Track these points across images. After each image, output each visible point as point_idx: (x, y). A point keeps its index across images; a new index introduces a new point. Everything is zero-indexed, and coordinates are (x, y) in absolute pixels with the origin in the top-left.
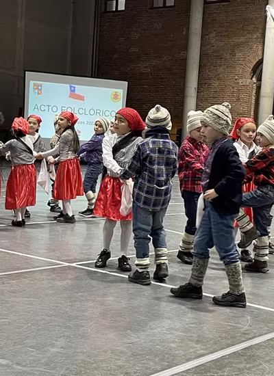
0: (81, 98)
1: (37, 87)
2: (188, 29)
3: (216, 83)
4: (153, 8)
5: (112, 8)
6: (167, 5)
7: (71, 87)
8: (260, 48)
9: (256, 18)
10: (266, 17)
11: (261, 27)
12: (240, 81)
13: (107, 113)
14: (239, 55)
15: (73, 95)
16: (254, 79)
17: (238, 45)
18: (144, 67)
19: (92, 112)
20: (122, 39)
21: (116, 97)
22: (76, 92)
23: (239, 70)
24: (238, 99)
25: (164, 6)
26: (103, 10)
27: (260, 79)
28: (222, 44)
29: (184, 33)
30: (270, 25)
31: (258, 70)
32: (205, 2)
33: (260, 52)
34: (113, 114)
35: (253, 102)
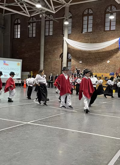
0: (8, 65)
2: (40, 44)
3: (49, 60)
4: (28, 37)
5: (16, 37)
6: (33, 36)
7: (4, 61)
8: (62, 49)
9: (60, 41)
11: (62, 43)
12: (56, 59)
13: (16, 69)
14: (56, 51)
15: (5, 64)
16: (60, 59)
17: (55, 49)
18: (26, 55)
19: (11, 69)
20: (19, 47)
21: (18, 64)
22: (6, 63)
23: (56, 56)
24: (56, 65)
25: (32, 37)
26: (13, 38)
27: (62, 59)
28: (50, 48)
29: (39, 45)
30: (65, 42)
31: (61, 56)
32: (45, 36)
33: (62, 51)
34: (18, 70)
35: (60, 65)
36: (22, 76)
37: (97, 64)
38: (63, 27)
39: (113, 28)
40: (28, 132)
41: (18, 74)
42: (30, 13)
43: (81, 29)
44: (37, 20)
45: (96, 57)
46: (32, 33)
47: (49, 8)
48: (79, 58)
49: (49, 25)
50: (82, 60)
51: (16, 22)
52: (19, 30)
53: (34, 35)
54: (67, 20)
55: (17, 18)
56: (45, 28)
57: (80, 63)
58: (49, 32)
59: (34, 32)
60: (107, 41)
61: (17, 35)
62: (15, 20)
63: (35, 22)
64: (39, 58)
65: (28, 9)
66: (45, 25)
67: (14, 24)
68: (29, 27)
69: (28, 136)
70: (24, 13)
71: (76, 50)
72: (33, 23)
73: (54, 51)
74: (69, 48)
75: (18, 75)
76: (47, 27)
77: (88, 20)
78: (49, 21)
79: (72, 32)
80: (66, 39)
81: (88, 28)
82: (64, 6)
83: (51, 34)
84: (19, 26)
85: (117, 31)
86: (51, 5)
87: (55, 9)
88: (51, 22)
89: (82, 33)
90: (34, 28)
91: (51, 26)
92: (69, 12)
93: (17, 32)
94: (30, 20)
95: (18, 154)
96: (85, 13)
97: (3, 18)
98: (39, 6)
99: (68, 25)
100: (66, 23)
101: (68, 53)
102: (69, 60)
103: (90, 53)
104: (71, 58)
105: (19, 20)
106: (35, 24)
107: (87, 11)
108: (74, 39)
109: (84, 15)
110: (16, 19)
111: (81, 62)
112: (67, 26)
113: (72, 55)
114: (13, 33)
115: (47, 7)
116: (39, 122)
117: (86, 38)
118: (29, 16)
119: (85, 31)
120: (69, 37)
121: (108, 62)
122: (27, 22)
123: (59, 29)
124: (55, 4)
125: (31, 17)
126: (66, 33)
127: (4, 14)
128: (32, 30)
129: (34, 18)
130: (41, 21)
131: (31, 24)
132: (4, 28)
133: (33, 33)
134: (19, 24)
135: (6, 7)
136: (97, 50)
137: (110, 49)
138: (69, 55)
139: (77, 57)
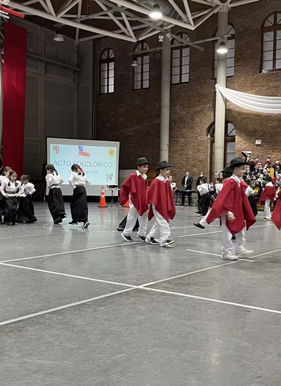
0: (87, 155)
1: (55, 148)
2: (160, 104)
3: (183, 140)
4: (133, 90)
5: (104, 91)
6: (144, 87)
7: (80, 147)
8: (212, 114)
9: (208, 94)
10: (215, 92)
11: (211, 98)
12: (199, 138)
14: (197, 120)
16: (209, 136)
17: (196, 113)
18: (129, 131)
19: (95, 165)
20: (113, 113)
21: (112, 152)
22: (84, 151)
23: (198, 130)
24: (198, 151)
26: (98, 92)
27: (213, 136)
28: (185, 113)
29: (157, 106)
31: (211, 129)
32: (171, 84)
33: (212, 117)
34: (110, 165)
35: (209, 152)
36: (120, 179)
38: (214, 60)
40: (140, 307)
41: (112, 175)
42: (137, 33)
43: (259, 63)
44: (154, 50)
46: (142, 81)
47: (180, 19)
48: (255, 131)
49: (181, 57)
50: (262, 137)
51: (104, 57)
52: (112, 74)
53: (146, 85)
54: (223, 44)
55: (108, 47)
56: (171, 67)
57: (258, 145)
58: (181, 75)
59: (146, 76)
61: (108, 85)
62: (102, 53)
63: (146, 54)
64: (159, 137)
65: (132, 23)
66: (172, 59)
67: (100, 62)
68: (134, 65)
69: (142, 318)
70: (123, 34)
71: (248, 114)
72: (142, 55)
73: (193, 119)
74: (230, 110)
75: (110, 178)
76: (176, 62)
77: (275, 41)
78: (181, 48)
79: (235, 71)
80: (221, 88)
81: (274, 60)
82: (215, 11)
83: (185, 79)
84: (112, 65)
86: (184, 12)
87: (194, 20)
88: (186, 52)
89: (261, 72)
90: (146, 68)
91: (186, 61)
92: (229, 23)
93: (108, 78)
94: (137, 50)
95: (123, 357)
96: (268, 24)
97: (76, 50)
98: (156, 15)
99: (226, 54)
100: (222, 51)
101: (227, 122)
102: (229, 139)
104: (234, 133)
105: (111, 51)
106: (147, 59)
107: (271, 19)
108: (242, 88)
109: (264, 29)
110: (105, 50)
111: (258, 142)
112: (225, 58)
113: (236, 127)
114: (98, 81)
115: (175, 16)
116: (165, 285)
117: (272, 84)
118: (135, 41)
119: (268, 66)
120: (230, 83)
122: (131, 54)
123: (205, 67)
124: (195, 7)
125: (138, 42)
126: (221, 75)
127: (77, 41)
128: (142, 72)
129: (145, 44)
130: (161, 51)
131: (139, 59)
132: (77, 71)
133: (143, 79)
134: (112, 60)
135: (82, 22)
138: (230, 126)
139: (250, 132)
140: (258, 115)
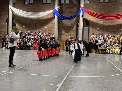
9: (6, 8)
12: (3, 23)
14: (2, 17)
16: (6, 23)
23: (2, 21)
27: (8, 23)
30: (10, 10)
31: (7, 21)
33: (8, 17)
35: (7, 29)
37: (37, 29)
39: (49, 2)
45: (36, 23)
48: (23, 23)
50: (25, 25)
60: (44, 11)
71: (20, 17)
73: (0, 17)
74: (14, 15)
79: (16, 2)
80: (11, 7)
85: (52, 4)
89: (25, 3)
102: (14, 25)
103: (31, 20)
104: (16, 23)
108: (18, 8)
111: (24, 27)
113: (16, 21)
117: (28, 8)
120: (14, 5)
121: (46, 27)
126: (11, 3)
136: (37, 18)
137: (46, 18)
138: (14, 20)
139: (21, 23)
140: (24, 18)
